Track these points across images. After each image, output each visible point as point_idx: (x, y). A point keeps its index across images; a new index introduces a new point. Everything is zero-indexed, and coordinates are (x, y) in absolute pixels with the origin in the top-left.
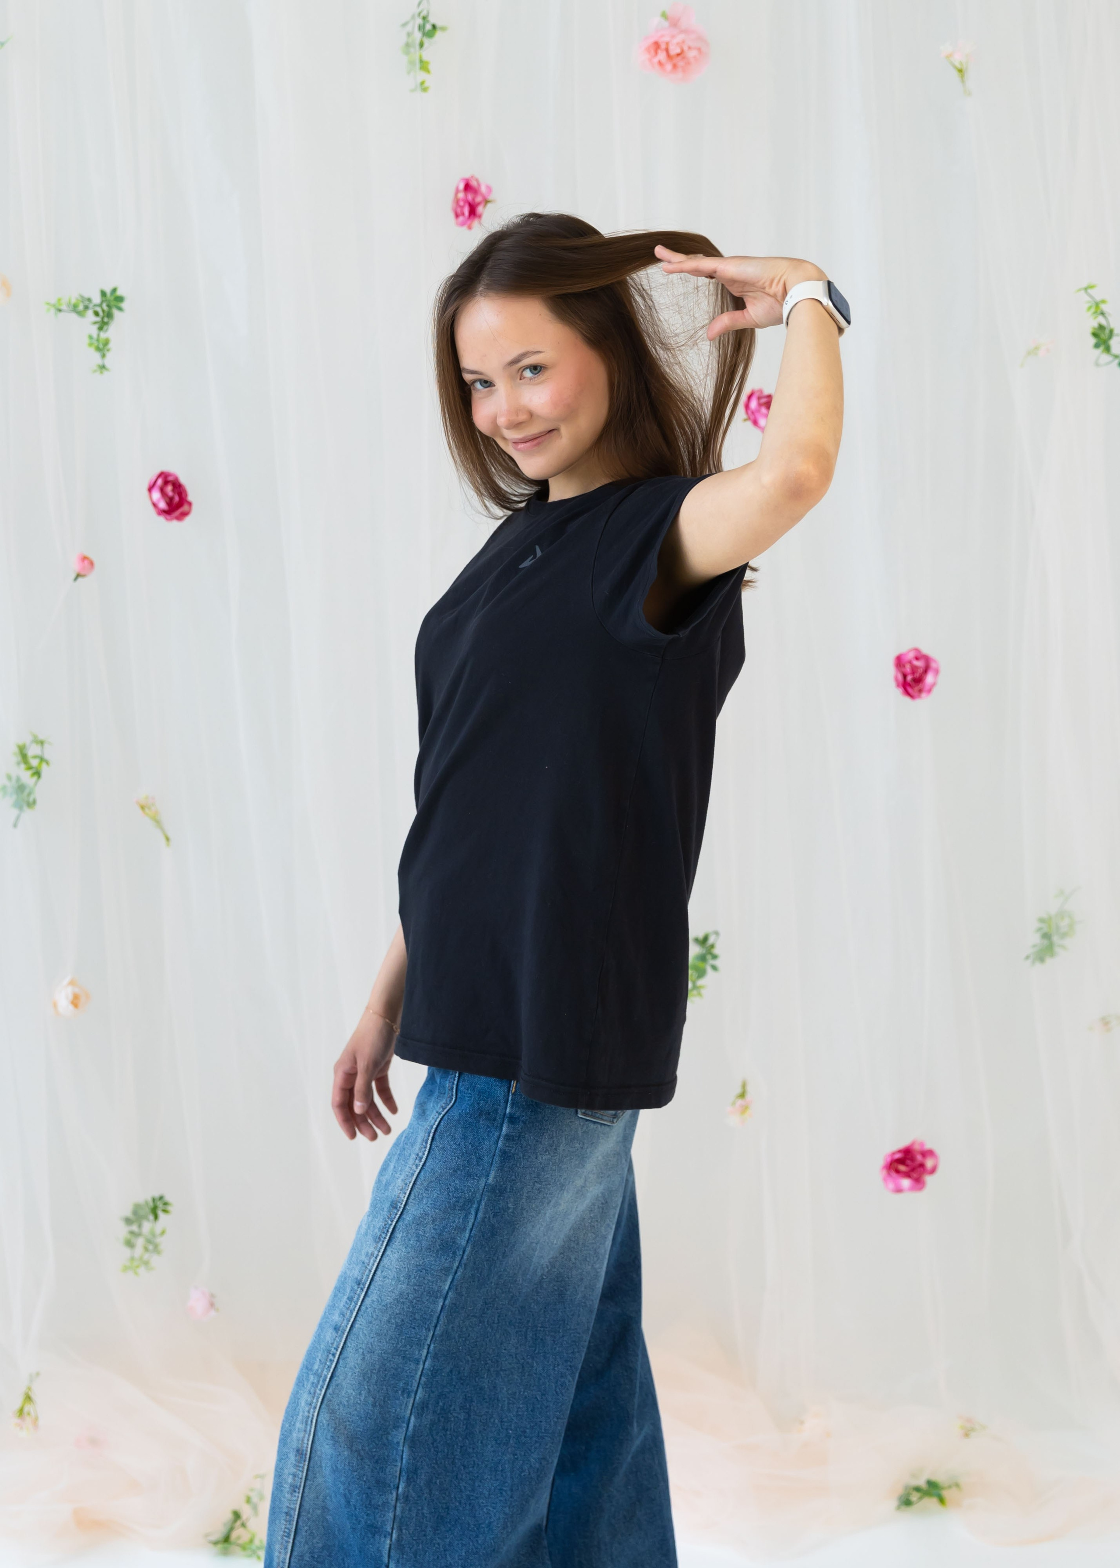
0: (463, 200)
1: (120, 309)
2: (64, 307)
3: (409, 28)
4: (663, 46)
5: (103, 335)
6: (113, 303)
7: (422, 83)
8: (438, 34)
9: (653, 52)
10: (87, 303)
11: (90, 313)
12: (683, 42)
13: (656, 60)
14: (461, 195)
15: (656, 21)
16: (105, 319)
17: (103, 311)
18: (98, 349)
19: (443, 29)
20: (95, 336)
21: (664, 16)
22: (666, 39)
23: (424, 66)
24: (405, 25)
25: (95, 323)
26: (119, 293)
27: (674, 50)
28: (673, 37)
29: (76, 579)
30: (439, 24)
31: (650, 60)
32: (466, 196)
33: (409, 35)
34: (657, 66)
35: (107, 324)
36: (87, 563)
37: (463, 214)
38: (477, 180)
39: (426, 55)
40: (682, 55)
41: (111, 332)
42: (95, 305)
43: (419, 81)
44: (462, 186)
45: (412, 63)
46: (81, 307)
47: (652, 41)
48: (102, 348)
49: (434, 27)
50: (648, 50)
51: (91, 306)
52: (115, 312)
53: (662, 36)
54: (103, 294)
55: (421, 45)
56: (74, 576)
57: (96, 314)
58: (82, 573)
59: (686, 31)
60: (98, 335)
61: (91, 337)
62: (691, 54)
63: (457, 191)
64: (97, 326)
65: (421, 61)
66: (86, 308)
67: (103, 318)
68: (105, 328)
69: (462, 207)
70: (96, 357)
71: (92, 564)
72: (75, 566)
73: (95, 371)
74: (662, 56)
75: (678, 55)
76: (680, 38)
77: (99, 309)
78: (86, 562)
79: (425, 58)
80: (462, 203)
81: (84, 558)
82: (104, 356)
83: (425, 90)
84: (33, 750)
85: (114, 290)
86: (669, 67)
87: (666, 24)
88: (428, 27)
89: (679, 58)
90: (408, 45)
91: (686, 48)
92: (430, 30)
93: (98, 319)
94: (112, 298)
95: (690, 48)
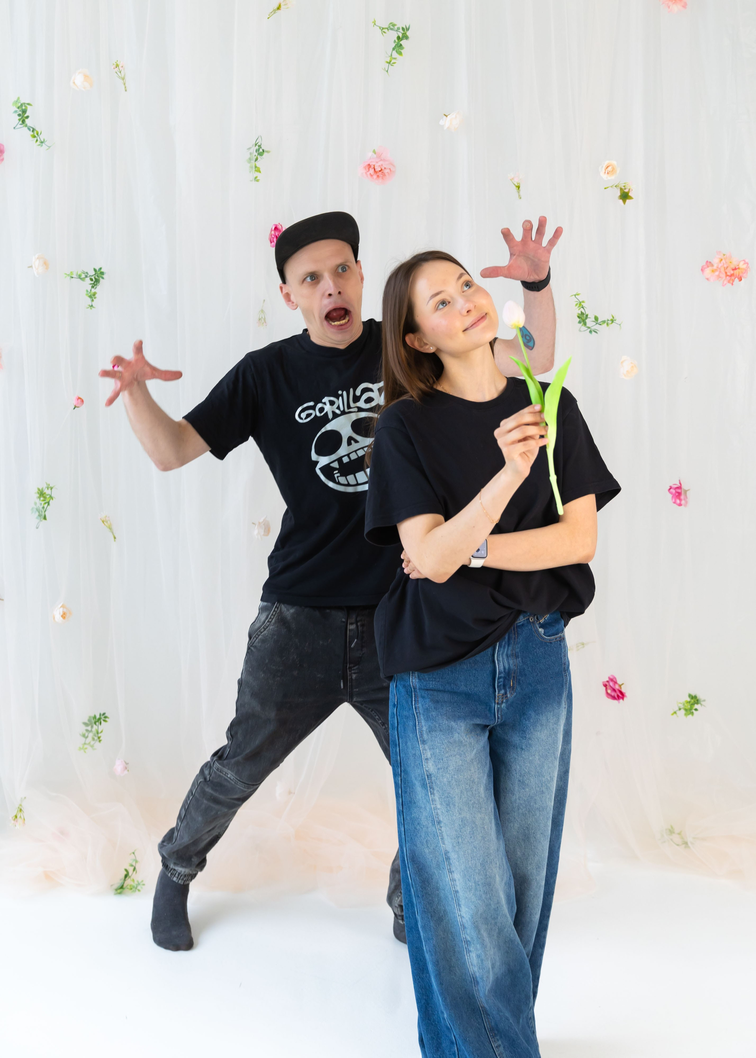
0: (273, 235)
1: (103, 278)
2: (74, 276)
3: (251, 151)
4: (372, 167)
5: (93, 290)
6: (100, 275)
7: (256, 178)
8: (265, 154)
9: (368, 170)
10: (86, 274)
11: (88, 279)
12: (382, 165)
13: (368, 173)
14: (273, 232)
15: (370, 154)
16: (96, 282)
17: (95, 278)
18: (90, 297)
19: (268, 152)
20: (89, 291)
21: (374, 152)
22: (374, 163)
23: (257, 169)
24: (249, 149)
25: (91, 284)
26: (102, 270)
27: (378, 169)
28: (377, 162)
29: (74, 409)
30: (265, 149)
31: (366, 173)
32: (275, 233)
33: (251, 154)
34: (369, 176)
35: (96, 285)
36: (81, 400)
37: (274, 242)
38: (281, 225)
39: (258, 164)
40: (382, 171)
41: (98, 289)
42: (90, 276)
43: (254, 177)
44: (273, 228)
45: (251, 167)
46: (83, 276)
47: (368, 163)
48: (92, 296)
49: (263, 150)
50: (365, 168)
51: (88, 276)
52: (101, 279)
53: (372, 162)
54: (95, 270)
55: (256, 160)
56: (74, 407)
57: (91, 280)
58: (77, 406)
59: (384, 160)
60: (91, 290)
61: (87, 291)
62: (386, 171)
63: (272, 230)
64: (91, 285)
65: (256, 167)
66: (86, 277)
67: (95, 282)
68: (95, 287)
69: (273, 238)
70: (89, 300)
71: (82, 401)
72: (74, 402)
73: (88, 308)
74: (372, 171)
75: (380, 171)
76: (380, 163)
77: (93, 278)
78: (79, 400)
79: (257, 166)
80: (273, 236)
81: (79, 398)
82: (93, 300)
83: (258, 181)
84: (47, 492)
85: (101, 269)
86: (375, 177)
87: (375, 156)
88: (261, 150)
89: (380, 173)
90: (250, 159)
91: (383, 169)
92: (260, 152)
93: (93, 282)
94: (99, 273)
95: (385, 168)
